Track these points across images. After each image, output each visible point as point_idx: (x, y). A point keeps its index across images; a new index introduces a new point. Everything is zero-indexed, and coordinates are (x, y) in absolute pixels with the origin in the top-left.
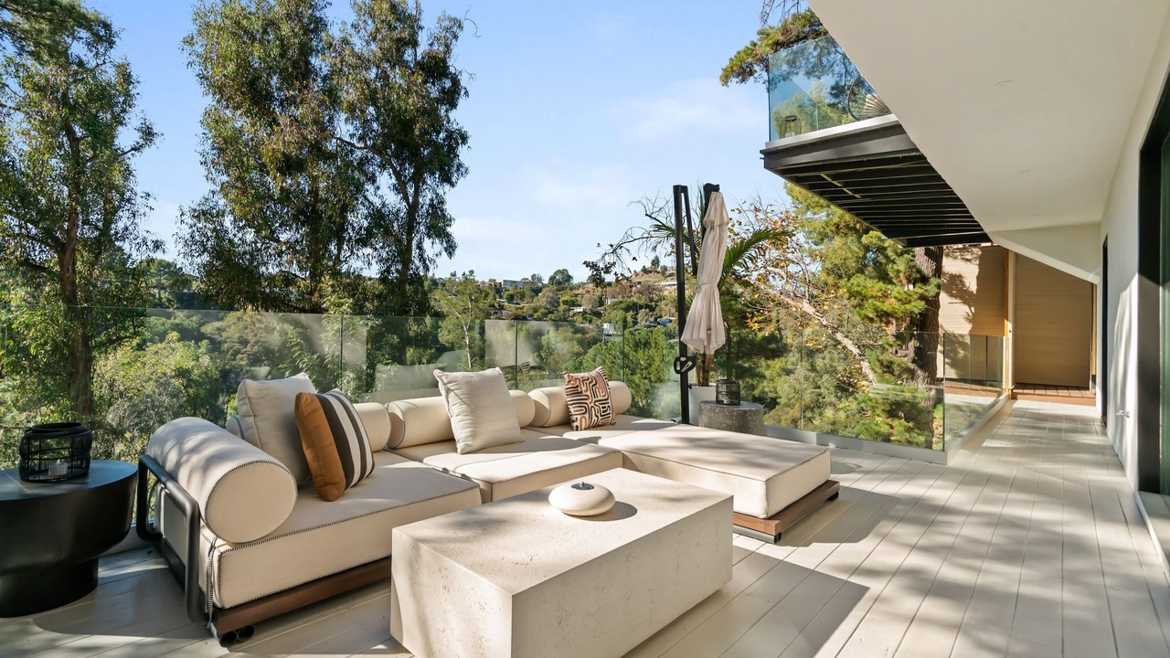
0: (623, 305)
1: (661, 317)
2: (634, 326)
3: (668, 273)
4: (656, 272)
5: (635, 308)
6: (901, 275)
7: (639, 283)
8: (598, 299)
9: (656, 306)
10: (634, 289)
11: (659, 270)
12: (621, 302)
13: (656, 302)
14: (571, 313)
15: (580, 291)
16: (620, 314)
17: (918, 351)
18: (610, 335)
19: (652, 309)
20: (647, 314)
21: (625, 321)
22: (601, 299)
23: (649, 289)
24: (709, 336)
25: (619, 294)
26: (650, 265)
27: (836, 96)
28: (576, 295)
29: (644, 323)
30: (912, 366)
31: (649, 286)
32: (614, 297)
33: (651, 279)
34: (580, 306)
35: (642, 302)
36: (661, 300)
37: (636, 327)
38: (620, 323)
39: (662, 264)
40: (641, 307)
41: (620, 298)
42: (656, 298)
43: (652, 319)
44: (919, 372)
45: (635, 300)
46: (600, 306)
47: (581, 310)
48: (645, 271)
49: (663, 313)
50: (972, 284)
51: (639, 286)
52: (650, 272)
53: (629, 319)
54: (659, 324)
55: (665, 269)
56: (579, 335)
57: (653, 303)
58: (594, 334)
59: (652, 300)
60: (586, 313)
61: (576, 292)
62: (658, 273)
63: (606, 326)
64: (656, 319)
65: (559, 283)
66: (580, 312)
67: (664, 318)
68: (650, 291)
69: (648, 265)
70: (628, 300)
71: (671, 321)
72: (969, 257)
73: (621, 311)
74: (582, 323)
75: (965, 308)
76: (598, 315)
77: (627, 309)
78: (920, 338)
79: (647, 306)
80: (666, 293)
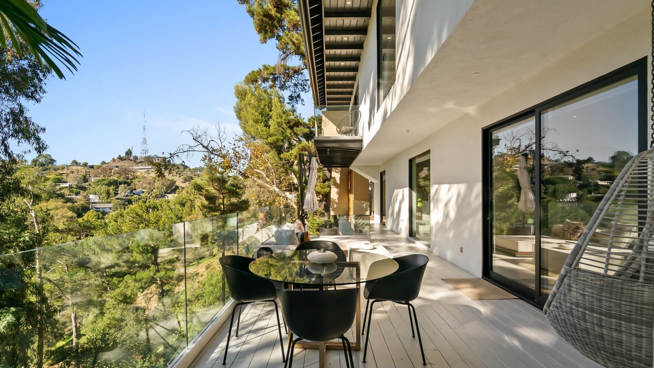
0: (105, 182)
1: (135, 189)
2: (115, 196)
3: (138, 161)
4: (129, 159)
5: (116, 184)
6: (321, 178)
7: (117, 167)
8: (83, 178)
9: (131, 182)
10: (113, 171)
11: (132, 158)
12: (104, 180)
13: (131, 179)
14: (58, 188)
15: (65, 171)
16: (104, 188)
17: (325, 206)
18: (96, 203)
19: (129, 184)
20: (126, 188)
21: (108, 193)
22: (85, 177)
23: (126, 171)
24: (313, 206)
25: (101, 174)
26: (125, 155)
27: (290, 100)
28: (61, 174)
29: (123, 193)
30: (323, 211)
31: (126, 169)
32: (96, 176)
33: (126, 164)
34: (66, 182)
35: (121, 179)
36: (135, 179)
37: (117, 197)
38: (104, 195)
39: (134, 154)
40: (121, 183)
41: (101, 177)
42: (131, 177)
43: (129, 191)
44: (326, 214)
45: (115, 178)
46: (85, 182)
47: (67, 185)
48: (120, 158)
49: (137, 187)
50: (338, 181)
51: (117, 169)
52: (125, 160)
53: (112, 192)
54: (134, 194)
55: (136, 158)
56: (69, 204)
57: (129, 181)
58: (83, 202)
59: (128, 178)
60: (72, 187)
61: (61, 172)
62: (131, 160)
63: (91, 196)
64: (131, 191)
65: (42, 165)
66: (66, 187)
67: (138, 190)
68: (126, 172)
69: (123, 155)
70: (109, 178)
71: (143, 192)
72: (337, 171)
73: (104, 186)
74: (69, 195)
75: (336, 189)
76: (84, 189)
77: (109, 184)
78: (326, 201)
79: (125, 183)
80: (138, 174)
